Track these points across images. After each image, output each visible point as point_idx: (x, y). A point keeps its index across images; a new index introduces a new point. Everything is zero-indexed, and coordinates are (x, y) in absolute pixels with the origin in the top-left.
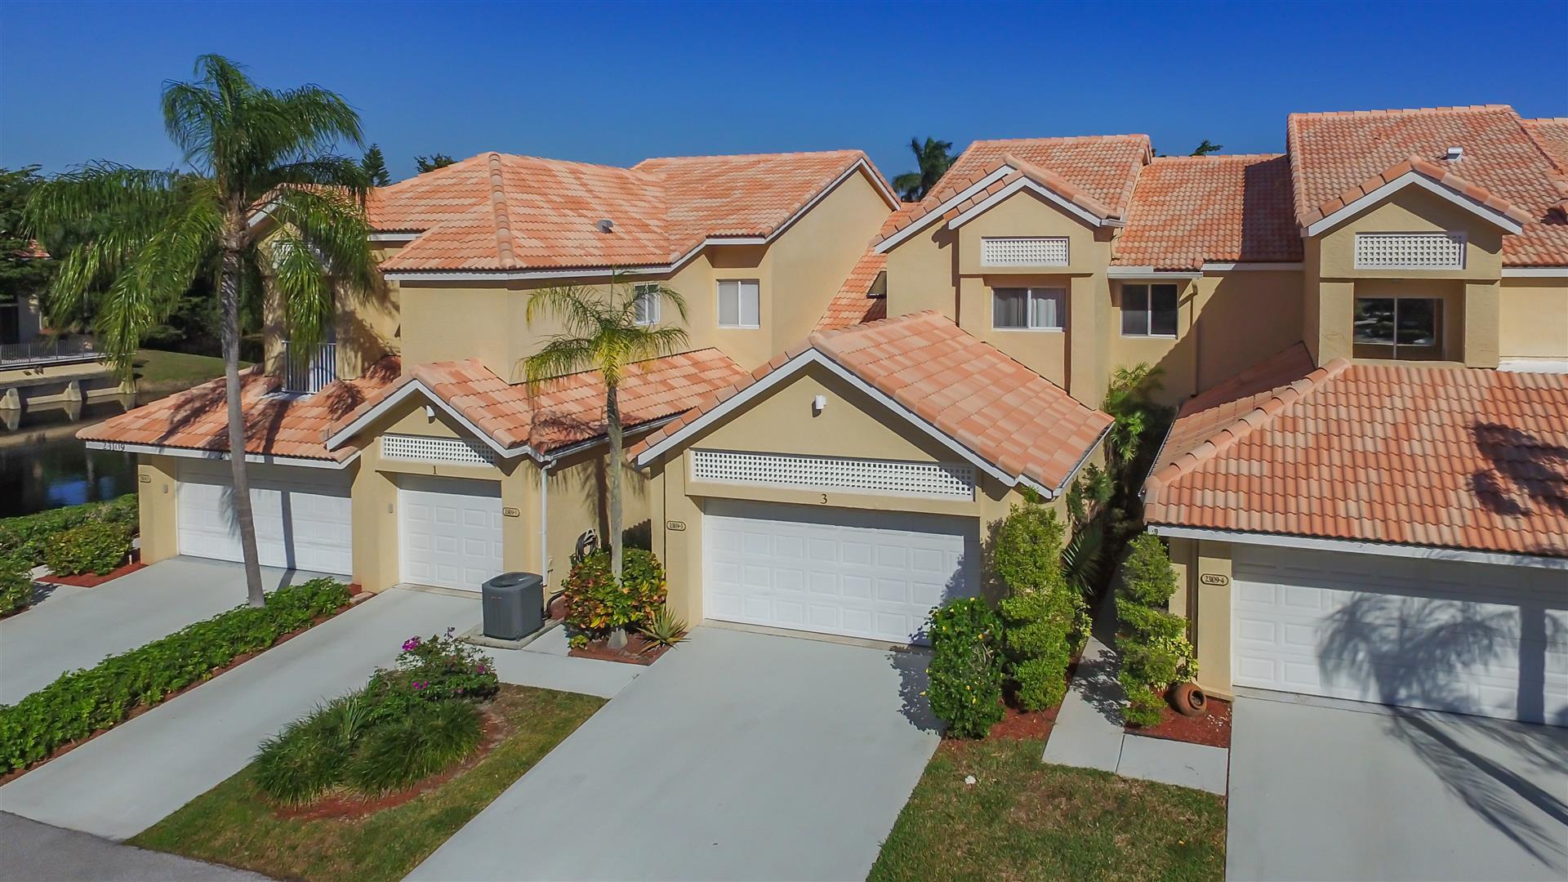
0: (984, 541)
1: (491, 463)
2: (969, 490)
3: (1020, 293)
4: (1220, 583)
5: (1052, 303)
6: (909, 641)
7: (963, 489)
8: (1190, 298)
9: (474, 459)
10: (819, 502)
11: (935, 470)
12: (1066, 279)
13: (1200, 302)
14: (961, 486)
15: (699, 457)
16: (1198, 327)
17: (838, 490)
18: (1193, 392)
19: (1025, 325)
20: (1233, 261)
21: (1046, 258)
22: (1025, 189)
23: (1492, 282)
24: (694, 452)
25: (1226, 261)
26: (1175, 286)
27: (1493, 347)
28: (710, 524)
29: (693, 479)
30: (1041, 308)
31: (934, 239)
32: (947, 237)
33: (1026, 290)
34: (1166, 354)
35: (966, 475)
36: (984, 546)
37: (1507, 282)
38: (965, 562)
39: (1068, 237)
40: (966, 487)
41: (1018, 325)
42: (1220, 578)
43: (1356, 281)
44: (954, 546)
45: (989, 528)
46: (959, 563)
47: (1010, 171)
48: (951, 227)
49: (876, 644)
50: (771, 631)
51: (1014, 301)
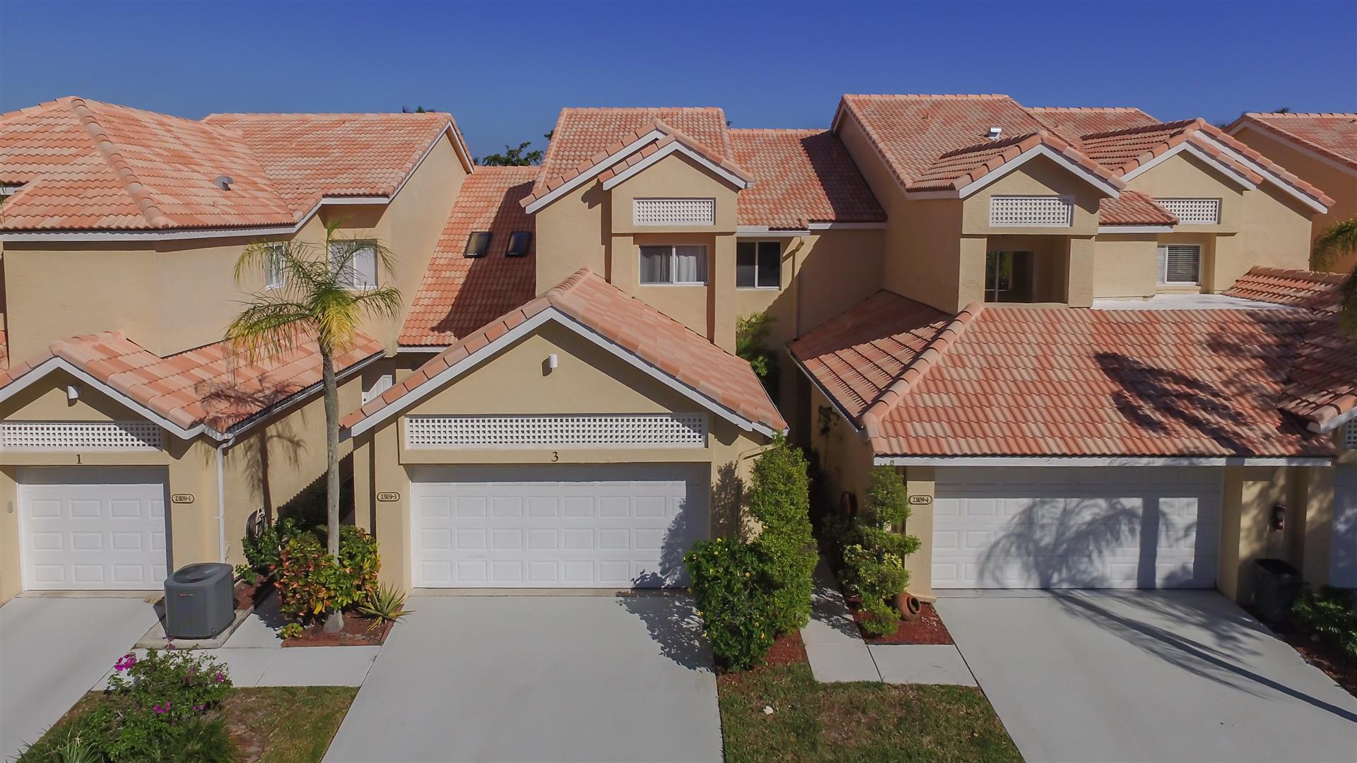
0: (714, 484)
1: (154, 446)
2: (700, 437)
3: (666, 251)
4: (925, 502)
5: (693, 259)
6: (631, 585)
7: (694, 437)
8: (793, 253)
9: (130, 443)
10: (549, 459)
11: (667, 420)
12: (710, 238)
13: (801, 257)
14: (692, 434)
15: (414, 424)
16: (799, 280)
17: (570, 446)
18: (794, 337)
19: (667, 279)
20: (831, 221)
21: (694, 219)
22: (677, 153)
23: (1089, 237)
24: (409, 419)
25: (825, 221)
26: (778, 244)
27: (1088, 291)
28: (421, 492)
29: (407, 446)
30: (684, 264)
31: (584, 199)
32: (599, 196)
33: (671, 247)
34: (771, 304)
35: (697, 423)
36: (715, 489)
37: (1102, 237)
38: (689, 506)
39: (714, 199)
40: (697, 435)
41: (661, 281)
42: (925, 498)
43: (989, 237)
44: (678, 490)
45: (719, 471)
46: (681, 507)
47: (660, 136)
48: (606, 187)
49: (599, 592)
50: (490, 593)
51: (657, 258)
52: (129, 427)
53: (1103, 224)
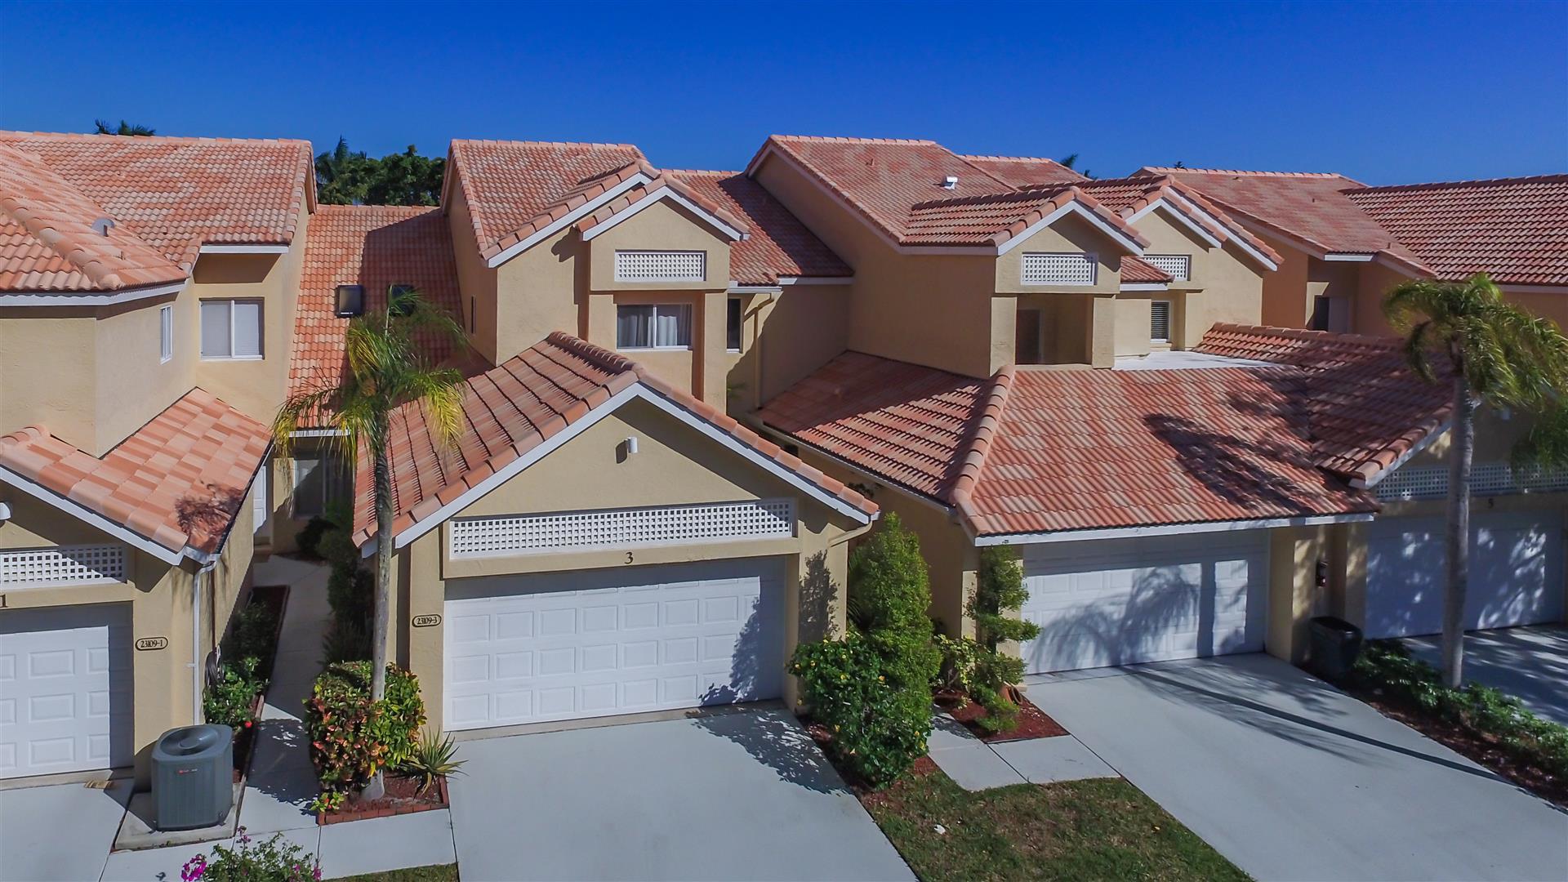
0: (803, 578)
1: (112, 576)
2: (786, 525)
3: (645, 311)
5: (673, 319)
6: (699, 703)
7: (781, 525)
8: (755, 311)
9: (77, 574)
10: (621, 562)
11: (752, 508)
12: (698, 296)
13: (764, 315)
14: (779, 522)
15: (460, 528)
16: (761, 342)
17: (644, 545)
18: (758, 405)
20: (797, 275)
21: (681, 275)
22: (666, 200)
23: (1110, 296)
24: (454, 523)
25: (790, 276)
26: (739, 301)
28: (454, 611)
29: (451, 556)
31: (555, 250)
33: (652, 307)
34: (732, 368)
35: (783, 510)
36: (803, 584)
37: (1124, 295)
38: (762, 606)
39: (705, 252)
40: (784, 523)
41: (638, 345)
43: (1019, 295)
44: (750, 589)
45: (807, 564)
46: (754, 607)
47: (646, 181)
48: (586, 236)
49: (666, 715)
51: (634, 318)
52: (76, 553)
53: (1122, 281)
